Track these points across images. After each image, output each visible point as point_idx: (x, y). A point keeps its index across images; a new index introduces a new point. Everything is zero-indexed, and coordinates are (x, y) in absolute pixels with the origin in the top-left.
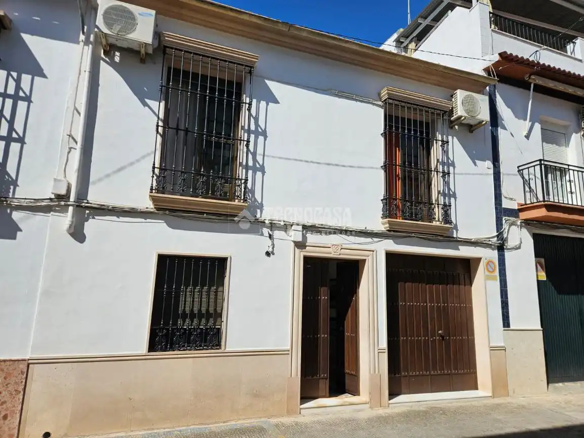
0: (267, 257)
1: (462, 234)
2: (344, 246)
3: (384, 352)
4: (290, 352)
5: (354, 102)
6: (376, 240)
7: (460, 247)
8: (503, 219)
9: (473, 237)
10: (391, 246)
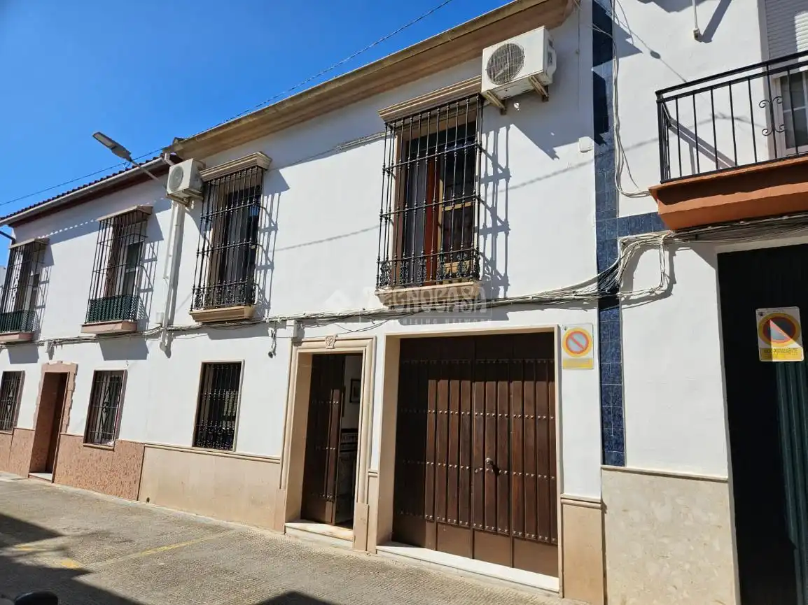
0: (269, 357)
1: (514, 291)
2: (340, 337)
3: (376, 477)
4: (280, 461)
5: (362, 147)
6: (377, 322)
7: (510, 314)
8: (619, 241)
9: (531, 292)
10: (396, 328)
